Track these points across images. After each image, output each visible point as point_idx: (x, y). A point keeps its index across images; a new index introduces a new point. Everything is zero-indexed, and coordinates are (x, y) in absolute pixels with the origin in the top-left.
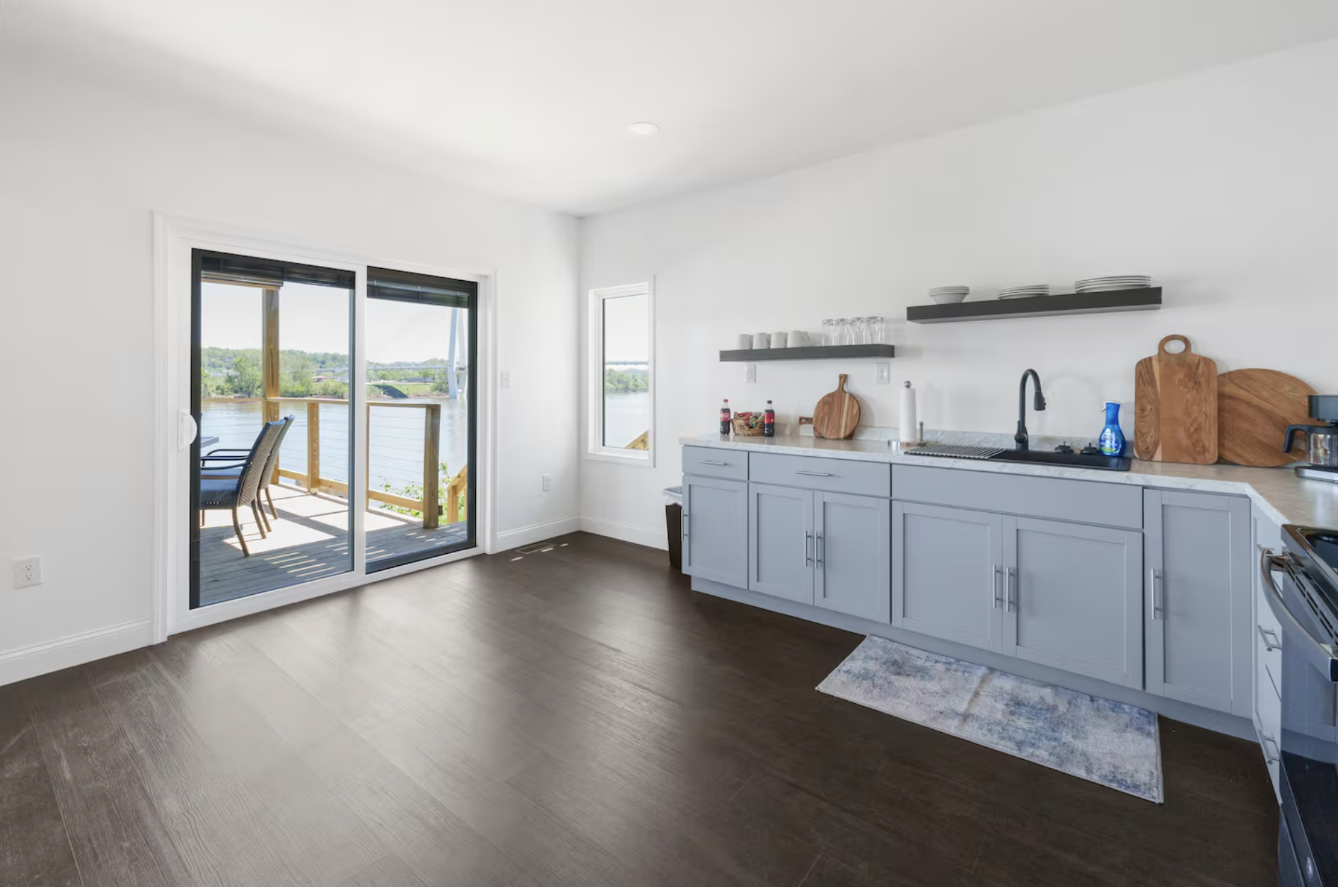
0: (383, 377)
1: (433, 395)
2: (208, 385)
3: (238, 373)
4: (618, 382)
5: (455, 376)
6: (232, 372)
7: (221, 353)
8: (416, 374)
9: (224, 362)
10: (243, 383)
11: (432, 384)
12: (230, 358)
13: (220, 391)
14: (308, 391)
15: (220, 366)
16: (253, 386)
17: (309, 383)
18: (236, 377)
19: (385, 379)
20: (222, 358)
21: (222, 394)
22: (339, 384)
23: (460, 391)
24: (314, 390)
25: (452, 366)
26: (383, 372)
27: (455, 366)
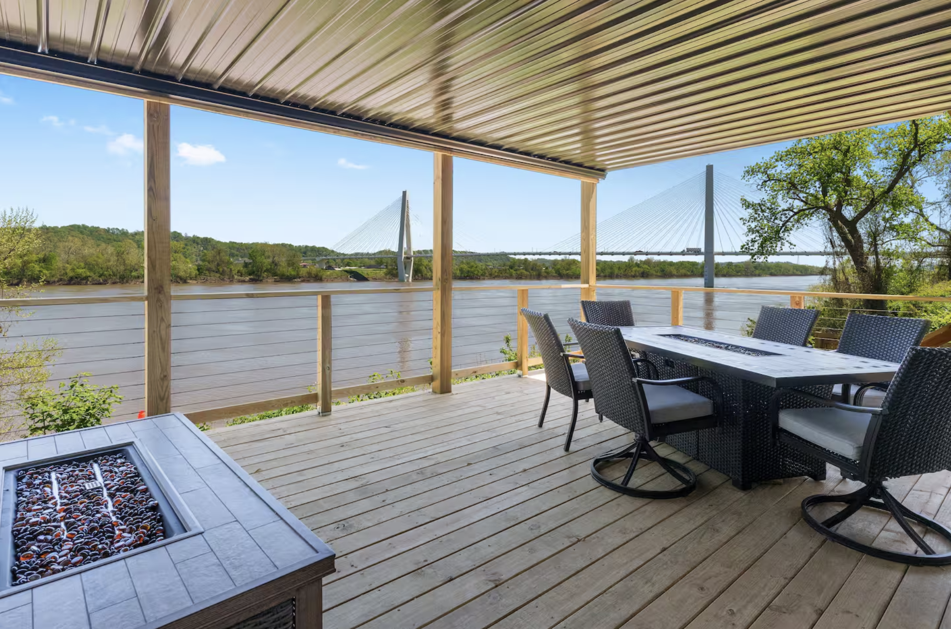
0: (348, 265)
1: (386, 279)
2: (233, 269)
3: (251, 261)
4: (532, 270)
5: (403, 263)
6: (247, 260)
7: (237, 246)
8: (373, 262)
9: (240, 252)
10: (255, 268)
11: (385, 270)
12: (244, 250)
13: (239, 274)
14: (298, 274)
15: (237, 256)
16: (262, 270)
17: (298, 268)
18: (250, 263)
19: (349, 266)
20: (238, 250)
21: (241, 276)
22: (318, 269)
23: (407, 275)
24: (303, 274)
25: (401, 256)
26: (348, 260)
27: (403, 256)
